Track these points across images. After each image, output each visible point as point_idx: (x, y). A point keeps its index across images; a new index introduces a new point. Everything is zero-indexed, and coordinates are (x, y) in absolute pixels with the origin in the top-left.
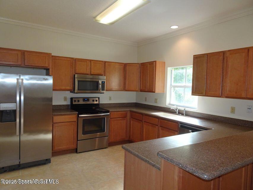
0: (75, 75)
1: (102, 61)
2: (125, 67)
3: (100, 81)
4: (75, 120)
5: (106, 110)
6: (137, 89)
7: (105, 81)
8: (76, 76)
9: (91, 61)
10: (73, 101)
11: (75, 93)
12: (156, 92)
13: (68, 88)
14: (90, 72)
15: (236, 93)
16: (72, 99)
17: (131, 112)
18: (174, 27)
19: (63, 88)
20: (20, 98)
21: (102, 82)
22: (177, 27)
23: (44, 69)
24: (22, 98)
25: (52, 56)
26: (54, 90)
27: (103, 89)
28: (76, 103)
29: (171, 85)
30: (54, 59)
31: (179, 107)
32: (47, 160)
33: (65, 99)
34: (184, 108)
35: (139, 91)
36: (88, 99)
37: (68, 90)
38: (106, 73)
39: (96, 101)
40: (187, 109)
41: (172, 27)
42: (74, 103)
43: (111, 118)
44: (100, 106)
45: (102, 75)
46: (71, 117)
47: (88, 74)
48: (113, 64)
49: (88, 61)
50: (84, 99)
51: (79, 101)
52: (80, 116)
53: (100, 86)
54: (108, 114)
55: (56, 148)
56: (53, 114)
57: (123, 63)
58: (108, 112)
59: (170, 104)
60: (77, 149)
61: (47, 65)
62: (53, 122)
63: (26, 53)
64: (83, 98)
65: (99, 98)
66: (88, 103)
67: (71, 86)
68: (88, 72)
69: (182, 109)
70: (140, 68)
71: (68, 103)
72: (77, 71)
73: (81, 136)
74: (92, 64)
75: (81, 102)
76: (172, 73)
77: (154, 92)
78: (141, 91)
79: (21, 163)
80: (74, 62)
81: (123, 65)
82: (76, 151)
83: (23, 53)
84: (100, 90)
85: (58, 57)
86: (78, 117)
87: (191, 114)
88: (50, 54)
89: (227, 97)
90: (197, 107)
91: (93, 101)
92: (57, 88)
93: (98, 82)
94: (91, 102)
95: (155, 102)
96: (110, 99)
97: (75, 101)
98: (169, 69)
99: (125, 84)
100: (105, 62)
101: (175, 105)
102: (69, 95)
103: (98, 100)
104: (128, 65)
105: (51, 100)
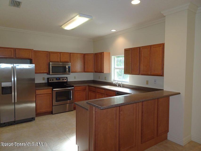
0: (49, 63)
1: (68, 53)
2: (84, 56)
3: (67, 66)
4: (51, 92)
5: (72, 85)
6: (93, 71)
7: (70, 66)
8: (51, 63)
9: (60, 53)
10: (49, 80)
11: (50, 75)
12: (104, 73)
13: (46, 71)
14: (60, 60)
15: (146, 72)
16: (48, 79)
17: (89, 86)
18: (114, 30)
19: (42, 72)
20: (14, 79)
21: (68, 67)
22: (115, 30)
23: (29, 59)
24: (16, 79)
25: (34, 51)
26: (36, 73)
27: (69, 71)
28: (51, 81)
29: (115, 67)
30: (35, 53)
31: (119, 82)
32: (32, 118)
33: (44, 79)
34: (121, 82)
35: (94, 72)
36: (59, 79)
37: (45, 73)
38: (71, 60)
39: (65, 79)
40: (123, 83)
41: (112, 31)
42: (50, 82)
43: (75, 91)
44: (68, 83)
45: (68, 62)
46: (48, 91)
47: (58, 62)
48: (75, 54)
49: (58, 53)
50: (57, 79)
51: (53, 80)
52: (54, 90)
53: (67, 69)
54: (73, 88)
55: (38, 111)
56: (36, 89)
57: (83, 54)
58: (73, 86)
59: (114, 80)
60: (52, 112)
61: (30, 57)
62: (36, 94)
63: (16, 50)
64: (55, 78)
65: (67, 78)
66: (59, 81)
67: (48, 70)
68: (59, 60)
69: (120, 83)
70: (94, 57)
71: (46, 81)
72: (51, 60)
73: (55, 103)
74: (61, 55)
75: (55, 81)
76: (115, 60)
77: (103, 73)
78: (96, 72)
79: (16, 120)
80: (48, 54)
81: (83, 55)
82: (51, 113)
83: (15, 50)
84: (67, 72)
85: (38, 51)
86: (53, 90)
87: (126, 86)
88: (32, 50)
89: (142, 75)
90: (129, 81)
91: (63, 79)
92: (38, 72)
93: (65, 67)
94: (61, 81)
95: (105, 79)
96: (75, 78)
97: (50, 80)
98: (113, 57)
99: (84, 68)
100: (70, 53)
101: (116, 81)
102: (46, 76)
103: (66, 79)
104: (86, 55)
105: (34, 80)
